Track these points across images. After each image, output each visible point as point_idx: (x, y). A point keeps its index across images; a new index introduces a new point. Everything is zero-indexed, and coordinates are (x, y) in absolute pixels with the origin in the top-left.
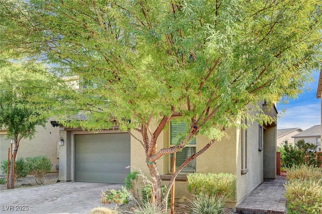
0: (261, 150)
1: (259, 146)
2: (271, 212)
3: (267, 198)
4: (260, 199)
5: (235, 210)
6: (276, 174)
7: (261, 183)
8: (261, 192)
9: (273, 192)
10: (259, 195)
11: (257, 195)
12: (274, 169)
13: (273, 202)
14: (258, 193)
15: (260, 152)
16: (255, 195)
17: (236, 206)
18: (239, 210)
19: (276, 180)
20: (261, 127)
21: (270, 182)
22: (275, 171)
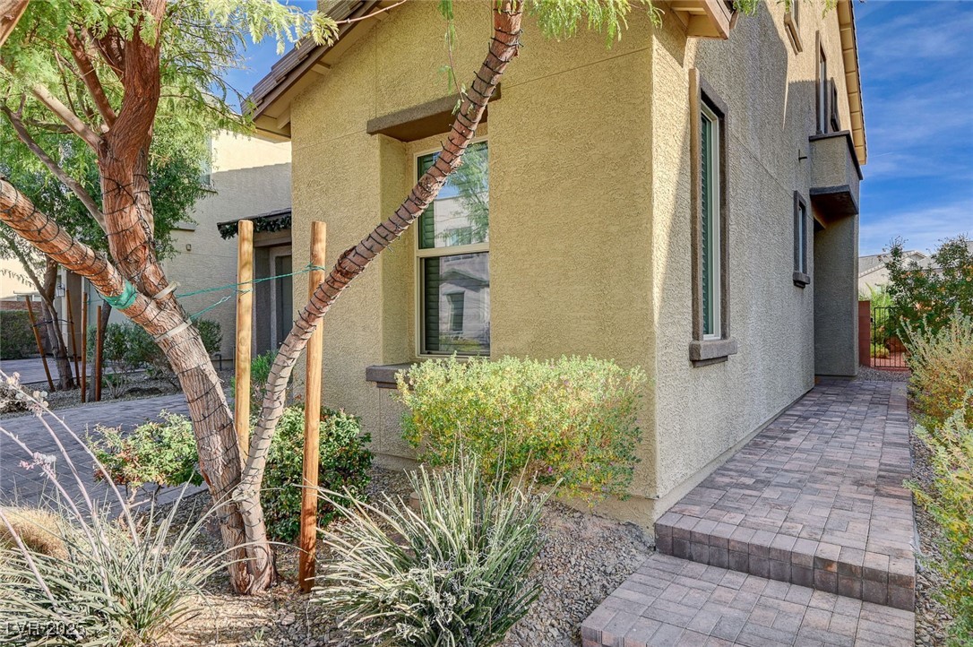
0: (804, 280)
1: (796, 267)
2: (834, 568)
3: (818, 465)
4: (786, 467)
5: (650, 536)
6: (857, 364)
7: (804, 392)
8: (801, 432)
9: (848, 429)
10: (788, 444)
11: (780, 443)
12: (851, 348)
13: (848, 490)
14: (787, 433)
15: (798, 289)
16: (771, 442)
17: (655, 517)
18: (669, 539)
19: (856, 382)
20: (803, 208)
21: (837, 390)
22: (853, 353)
